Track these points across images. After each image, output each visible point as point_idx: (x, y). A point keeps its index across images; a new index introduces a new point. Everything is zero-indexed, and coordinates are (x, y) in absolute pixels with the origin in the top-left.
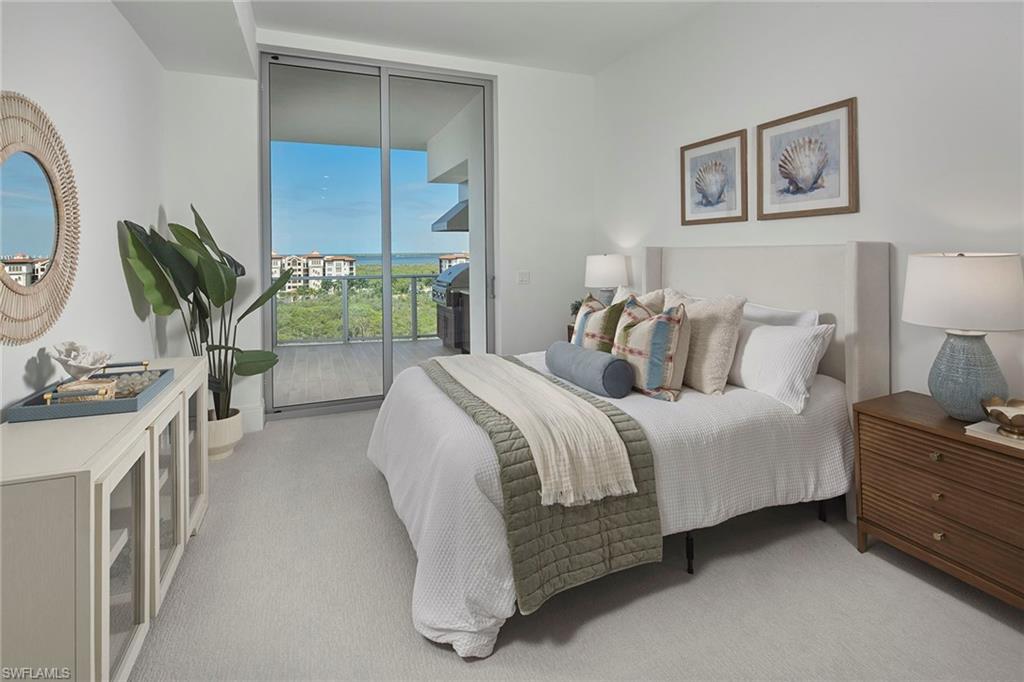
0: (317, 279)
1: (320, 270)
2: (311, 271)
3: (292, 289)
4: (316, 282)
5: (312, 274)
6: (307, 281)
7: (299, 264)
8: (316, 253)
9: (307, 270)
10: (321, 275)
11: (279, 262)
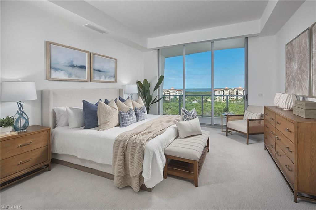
0: (241, 96)
1: (242, 93)
2: (239, 93)
3: (232, 99)
4: (241, 97)
5: (239, 94)
6: (237, 97)
7: (235, 91)
8: (240, 88)
9: (237, 93)
10: (243, 95)
11: (228, 90)
